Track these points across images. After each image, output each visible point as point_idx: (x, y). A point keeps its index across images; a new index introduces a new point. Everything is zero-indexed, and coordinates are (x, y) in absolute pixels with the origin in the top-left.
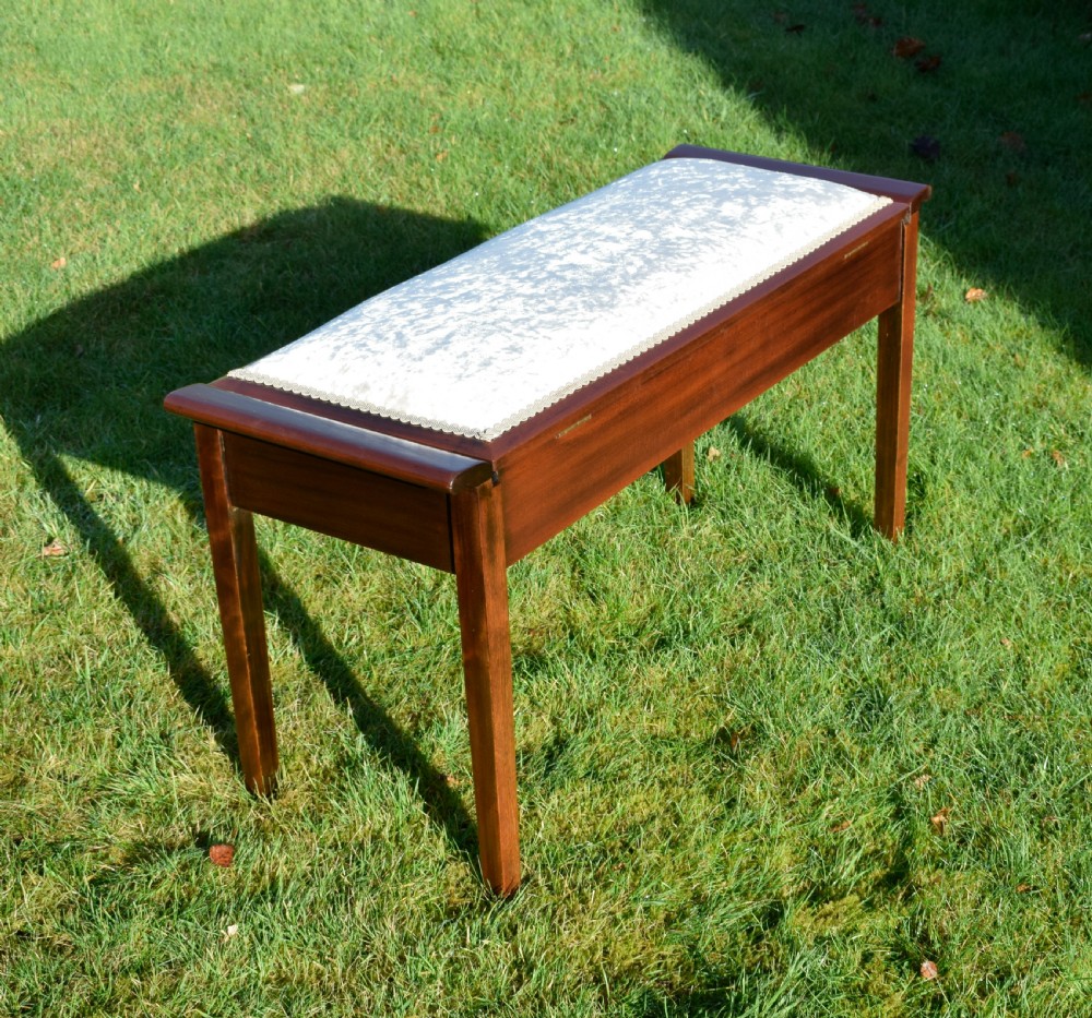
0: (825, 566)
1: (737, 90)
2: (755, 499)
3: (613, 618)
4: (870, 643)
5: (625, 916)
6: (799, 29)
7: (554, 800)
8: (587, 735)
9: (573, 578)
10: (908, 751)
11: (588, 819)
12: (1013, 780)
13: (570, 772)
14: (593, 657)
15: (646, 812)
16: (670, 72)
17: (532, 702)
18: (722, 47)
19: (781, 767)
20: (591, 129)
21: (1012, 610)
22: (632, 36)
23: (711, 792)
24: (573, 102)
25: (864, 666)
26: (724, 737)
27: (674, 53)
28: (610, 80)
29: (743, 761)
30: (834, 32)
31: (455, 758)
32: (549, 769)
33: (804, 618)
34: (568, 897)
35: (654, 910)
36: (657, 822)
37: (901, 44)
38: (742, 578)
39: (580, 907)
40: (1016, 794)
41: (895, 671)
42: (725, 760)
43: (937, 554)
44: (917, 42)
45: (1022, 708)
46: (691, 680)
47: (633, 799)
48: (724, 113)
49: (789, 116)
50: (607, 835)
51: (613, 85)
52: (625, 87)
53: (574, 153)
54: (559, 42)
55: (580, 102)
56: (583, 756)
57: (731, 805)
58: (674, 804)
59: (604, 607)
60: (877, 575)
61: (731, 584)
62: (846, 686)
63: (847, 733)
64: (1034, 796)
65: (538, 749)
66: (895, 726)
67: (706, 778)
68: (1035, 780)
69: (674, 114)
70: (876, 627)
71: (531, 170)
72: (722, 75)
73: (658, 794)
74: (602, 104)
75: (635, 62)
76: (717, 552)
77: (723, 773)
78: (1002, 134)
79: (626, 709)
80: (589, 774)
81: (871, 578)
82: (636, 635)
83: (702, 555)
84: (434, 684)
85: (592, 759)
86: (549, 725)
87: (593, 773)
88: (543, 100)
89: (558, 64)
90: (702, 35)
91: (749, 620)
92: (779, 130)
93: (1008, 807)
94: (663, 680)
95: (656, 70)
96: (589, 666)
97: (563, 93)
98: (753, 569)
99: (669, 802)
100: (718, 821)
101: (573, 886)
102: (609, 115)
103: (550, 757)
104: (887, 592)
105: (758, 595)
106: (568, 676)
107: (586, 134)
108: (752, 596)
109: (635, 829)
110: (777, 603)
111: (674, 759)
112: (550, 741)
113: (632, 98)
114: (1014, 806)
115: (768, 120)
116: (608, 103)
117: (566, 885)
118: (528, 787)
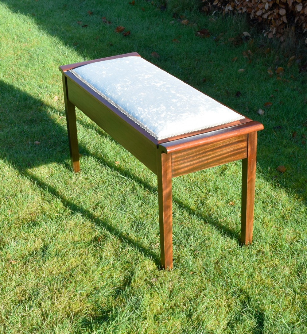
0: (118, 185)
1: (70, 46)
2: (94, 167)
3: (56, 207)
4: (135, 206)
5: (74, 296)
6: (86, 26)
7: (47, 264)
8: (53, 243)
9: (42, 197)
10: (152, 237)
11: (58, 268)
12: (184, 242)
13: (50, 255)
14: (52, 220)
15: (75, 264)
16: (48, 42)
17: (35, 235)
18: (63, 33)
19: (114, 246)
20: (26, 61)
21: (176, 192)
22: (35, 32)
23: (94, 256)
24: (19, 53)
25: (135, 213)
26: (96, 239)
27: (49, 36)
28: (30, 46)
29: (103, 245)
30: (97, 26)
31: (14, 255)
32: (44, 255)
33: (114, 201)
34: (56, 292)
35: (82, 293)
36: (79, 267)
37: (118, 29)
38: (94, 191)
39: (60, 295)
40: (185, 246)
41: (144, 214)
42: (97, 246)
43: (151, 178)
44: (122, 27)
45: (183, 221)
46: (83, 223)
47: (71, 261)
48: (67, 53)
49: (87, 52)
50: (64, 273)
51: (31, 47)
52: (35, 47)
53: (22, 68)
54: (13, 35)
55: (22, 53)
56: (53, 250)
57: (101, 259)
58: (84, 261)
59: (53, 204)
60: (134, 186)
61: (91, 193)
62: (130, 220)
63: (132, 233)
64: (191, 246)
65: (39, 250)
66: (147, 230)
67: (92, 252)
68: (190, 241)
69: (51, 54)
70: (136, 202)
71: (9, 75)
72: (64, 41)
73: (78, 258)
74: (28, 53)
75: (37, 40)
76: (85, 184)
77: (97, 250)
78: (151, 53)
79: (64, 234)
80: (56, 255)
81: (133, 187)
82: (64, 212)
83: (80, 186)
84: (3, 233)
85: (56, 250)
86: (41, 242)
87: (57, 254)
88: (10, 53)
89: (13, 42)
90: (57, 30)
91: (98, 204)
92: (84, 57)
93: (184, 250)
94: (74, 224)
95: (44, 42)
96: (51, 223)
97: (16, 50)
98: (96, 188)
99: (82, 260)
100: (98, 265)
101: (56, 289)
102: (31, 56)
103: (43, 251)
104: (138, 191)
105: (99, 196)
106: (45, 226)
107: (25, 63)
108: (97, 196)
109: (73, 270)
110: (105, 198)
111: (81, 248)
112: (42, 246)
113: (38, 50)
114: (185, 249)
115: (80, 54)
116: (30, 53)
117: (54, 289)
118: (38, 261)
